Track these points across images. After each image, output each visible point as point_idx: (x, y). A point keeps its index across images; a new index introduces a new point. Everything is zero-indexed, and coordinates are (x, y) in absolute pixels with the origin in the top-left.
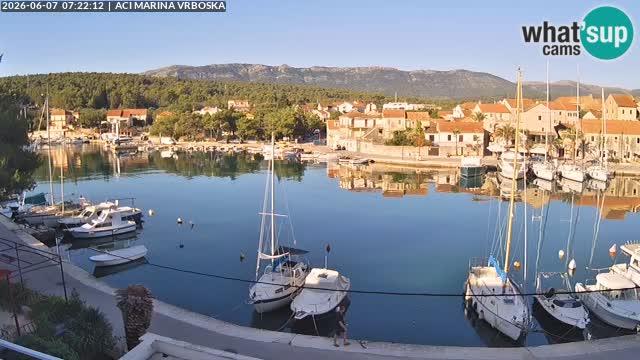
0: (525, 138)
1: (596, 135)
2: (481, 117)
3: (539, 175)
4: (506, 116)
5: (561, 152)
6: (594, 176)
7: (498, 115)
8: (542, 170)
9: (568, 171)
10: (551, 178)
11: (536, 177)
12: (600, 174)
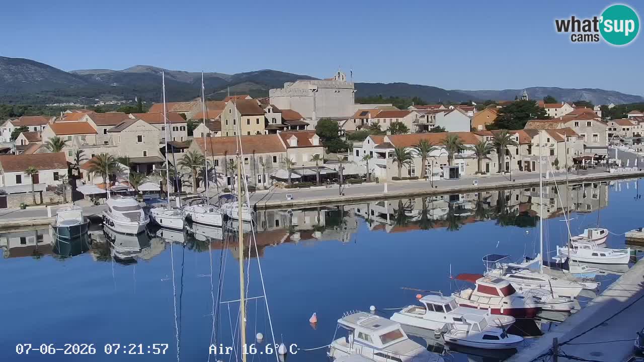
0: (127, 170)
1: (220, 158)
2: (58, 144)
3: (164, 224)
4: (91, 139)
5: (177, 184)
6: (235, 216)
7: (80, 137)
8: (165, 216)
9: (199, 213)
10: (181, 227)
11: (160, 227)
12: (242, 213)
